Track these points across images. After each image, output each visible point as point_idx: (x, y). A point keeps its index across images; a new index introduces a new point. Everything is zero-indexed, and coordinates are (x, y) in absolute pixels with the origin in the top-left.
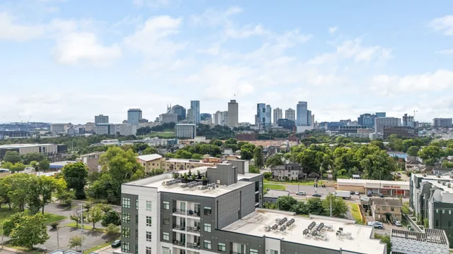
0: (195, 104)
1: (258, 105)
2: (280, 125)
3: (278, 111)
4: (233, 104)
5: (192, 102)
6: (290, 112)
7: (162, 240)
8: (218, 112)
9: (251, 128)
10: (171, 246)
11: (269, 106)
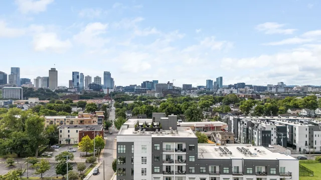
0: (16, 71)
1: (73, 73)
2: (90, 88)
3: (89, 78)
4: (53, 72)
5: (12, 68)
6: (97, 79)
7: (153, 172)
8: (39, 78)
9: (69, 90)
10: (161, 176)
11: (82, 74)
